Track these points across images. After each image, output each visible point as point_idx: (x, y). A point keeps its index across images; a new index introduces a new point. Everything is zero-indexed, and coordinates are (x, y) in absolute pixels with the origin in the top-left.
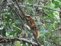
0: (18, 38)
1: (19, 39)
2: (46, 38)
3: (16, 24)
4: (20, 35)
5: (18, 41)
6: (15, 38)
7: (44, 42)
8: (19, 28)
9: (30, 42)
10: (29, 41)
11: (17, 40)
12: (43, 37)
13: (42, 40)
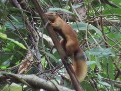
0: (16, 75)
1: (19, 76)
2: (105, 73)
3: (7, 29)
4: (21, 67)
6: (5, 75)
7: (99, 86)
8: (17, 43)
9: (54, 87)
11: (12, 81)
12: (95, 71)
13: (92, 78)
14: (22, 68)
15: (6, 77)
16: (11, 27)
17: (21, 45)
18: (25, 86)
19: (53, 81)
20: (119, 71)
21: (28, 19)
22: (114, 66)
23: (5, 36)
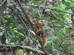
0: (21, 46)
2: (55, 45)
5: (20, 50)
6: (17, 46)
7: (53, 50)
8: (21, 34)
9: (35, 51)
10: (34, 49)
12: (51, 45)
13: (50, 47)
14: (24, 44)
15: (17, 47)
16: (19, 28)
17: (23, 35)
18: (25, 50)
19: (35, 48)
20: (60, 45)
21: (26, 25)
22: (59, 43)
23: (17, 32)
